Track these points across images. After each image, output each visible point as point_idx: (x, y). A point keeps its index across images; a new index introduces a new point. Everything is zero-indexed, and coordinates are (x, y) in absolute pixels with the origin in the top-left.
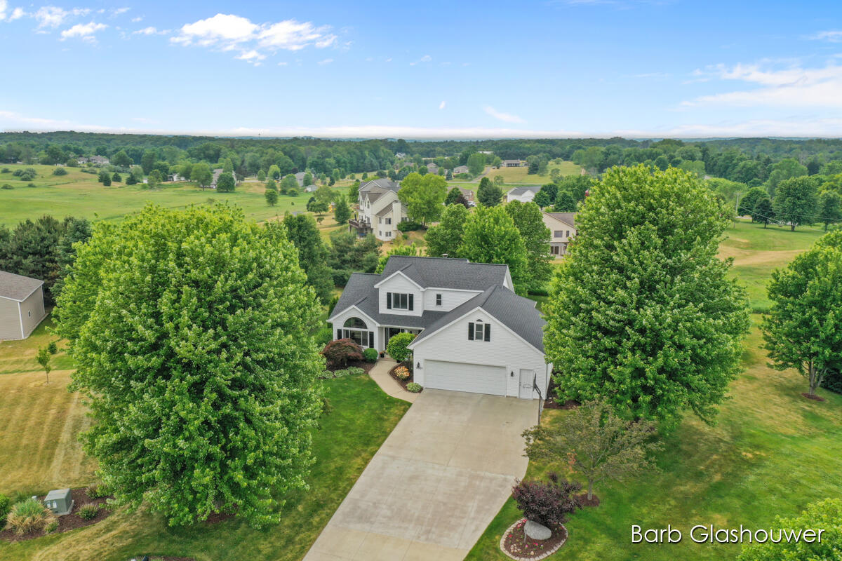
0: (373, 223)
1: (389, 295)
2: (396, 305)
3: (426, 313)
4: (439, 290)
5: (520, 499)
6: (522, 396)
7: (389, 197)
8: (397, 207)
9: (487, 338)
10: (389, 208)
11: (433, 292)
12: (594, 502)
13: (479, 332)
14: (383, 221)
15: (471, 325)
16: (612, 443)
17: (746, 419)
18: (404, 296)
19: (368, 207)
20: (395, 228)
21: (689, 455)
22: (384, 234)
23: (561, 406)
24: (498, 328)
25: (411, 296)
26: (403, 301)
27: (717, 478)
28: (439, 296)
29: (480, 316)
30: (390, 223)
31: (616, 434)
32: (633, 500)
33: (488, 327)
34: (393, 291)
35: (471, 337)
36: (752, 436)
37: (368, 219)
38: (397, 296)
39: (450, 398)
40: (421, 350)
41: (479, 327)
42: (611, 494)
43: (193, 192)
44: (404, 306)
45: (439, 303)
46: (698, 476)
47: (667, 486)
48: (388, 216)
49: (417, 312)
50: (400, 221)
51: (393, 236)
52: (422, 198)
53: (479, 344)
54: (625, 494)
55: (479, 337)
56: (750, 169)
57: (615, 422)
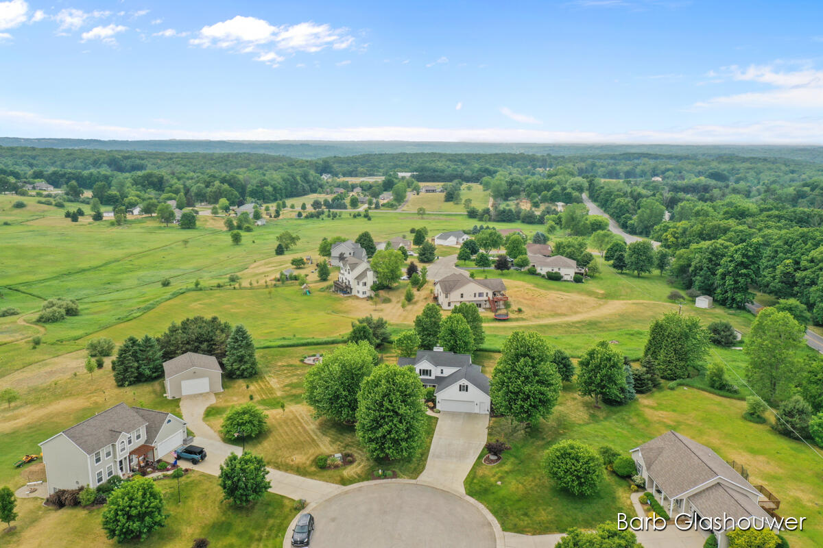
0: (353, 284)
1: (420, 370)
2: (424, 374)
3: (436, 377)
4: (442, 368)
5: (488, 448)
6: (481, 413)
7: (364, 266)
8: (370, 274)
9: (467, 391)
10: (363, 275)
11: (439, 368)
12: (510, 449)
13: (464, 388)
14: (361, 284)
15: (460, 386)
16: (515, 430)
17: (565, 418)
18: (427, 371)
19: (349, 273)
20: (369, 288)
21: (541, 432)
22: (361, 293)
23: (496, 417)
24: (471, 387)
25: (430, 371)
26: (425, 372)
27: (549, 439)
28: (442, 370)
29: (464, 382)
30: (365, 285)
31: (516, 427)
32: (521, 447)
33: (467, 386)
34: (422, 368)
35: (460, 390)
36: (565, 425)
37: (349, 282)
38: (424, 370)
39: (453, 415)
40: (440, 396)
41: (464, 386)
42: (515, 446)
43: (160, 228)
44: (427, 374)
45: (442, 373)
46: (543, 439)
47: (533, 443)
48: (364, 281)
49: (433, 377)
50: (372, 283)
51: (368, 294)
52: (388, 268)
53: (463, 393)
54: (519, 446)
55: (463, 390)
56: (623, 205)
57: (515, 423)
